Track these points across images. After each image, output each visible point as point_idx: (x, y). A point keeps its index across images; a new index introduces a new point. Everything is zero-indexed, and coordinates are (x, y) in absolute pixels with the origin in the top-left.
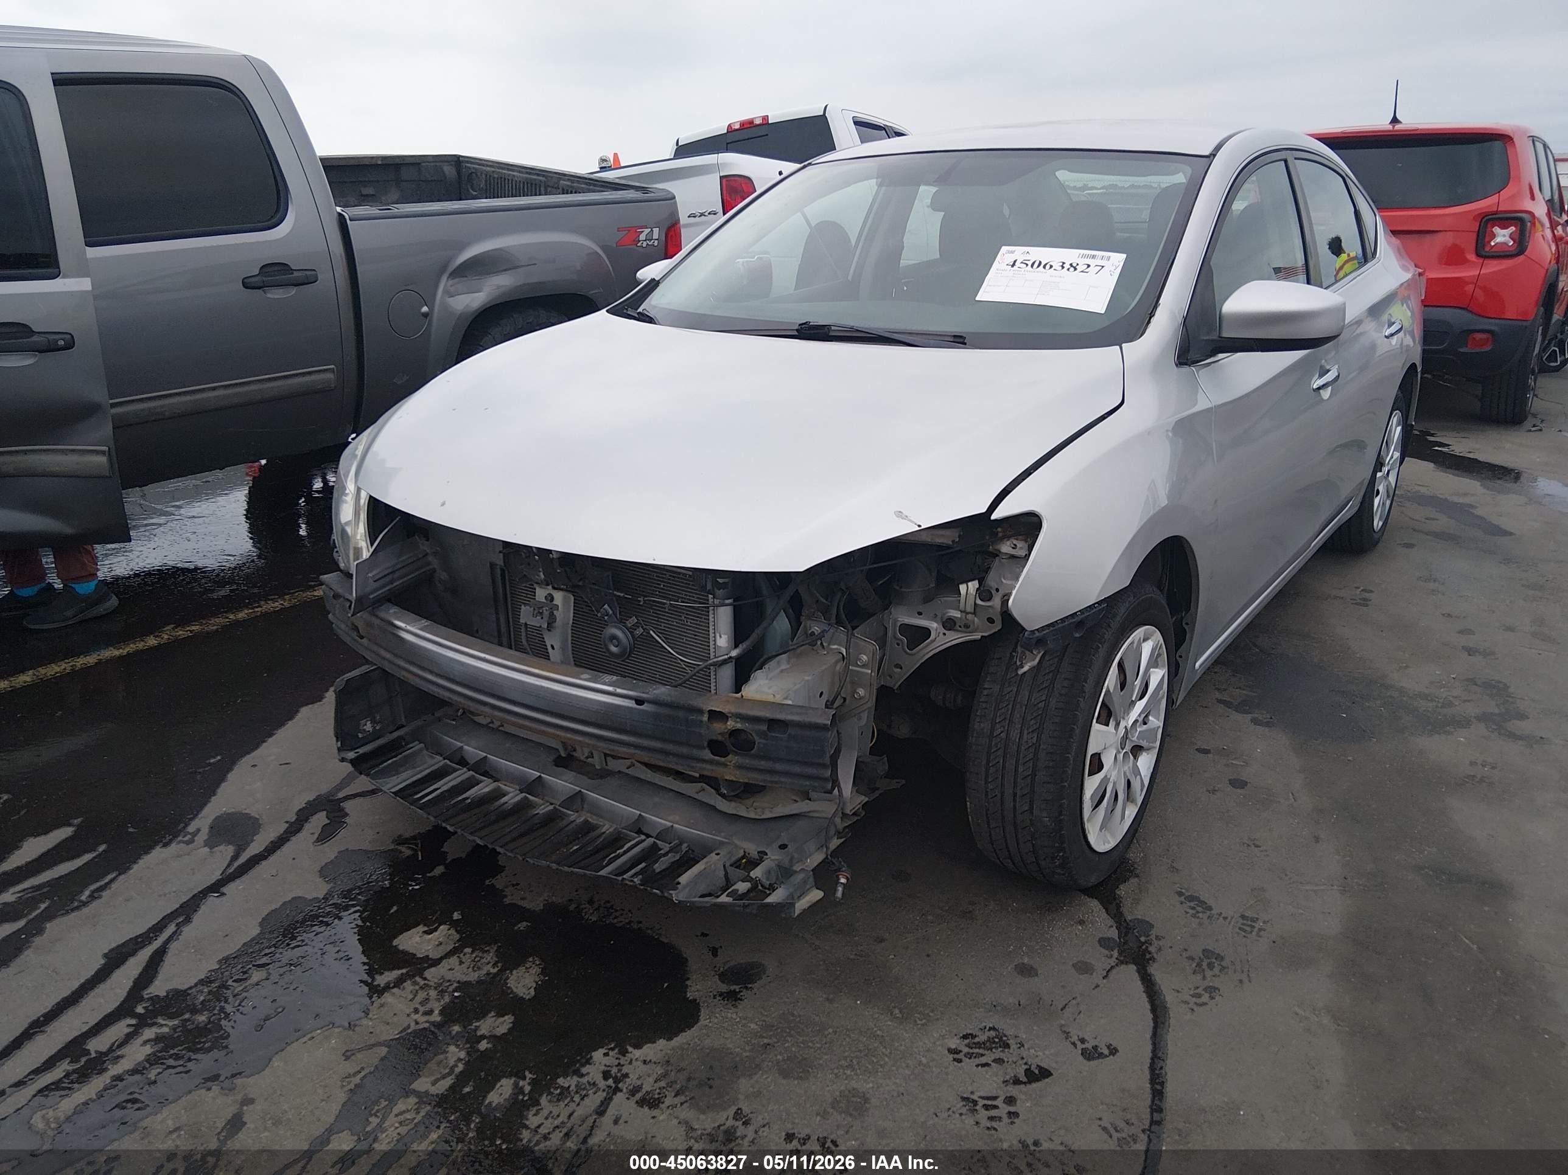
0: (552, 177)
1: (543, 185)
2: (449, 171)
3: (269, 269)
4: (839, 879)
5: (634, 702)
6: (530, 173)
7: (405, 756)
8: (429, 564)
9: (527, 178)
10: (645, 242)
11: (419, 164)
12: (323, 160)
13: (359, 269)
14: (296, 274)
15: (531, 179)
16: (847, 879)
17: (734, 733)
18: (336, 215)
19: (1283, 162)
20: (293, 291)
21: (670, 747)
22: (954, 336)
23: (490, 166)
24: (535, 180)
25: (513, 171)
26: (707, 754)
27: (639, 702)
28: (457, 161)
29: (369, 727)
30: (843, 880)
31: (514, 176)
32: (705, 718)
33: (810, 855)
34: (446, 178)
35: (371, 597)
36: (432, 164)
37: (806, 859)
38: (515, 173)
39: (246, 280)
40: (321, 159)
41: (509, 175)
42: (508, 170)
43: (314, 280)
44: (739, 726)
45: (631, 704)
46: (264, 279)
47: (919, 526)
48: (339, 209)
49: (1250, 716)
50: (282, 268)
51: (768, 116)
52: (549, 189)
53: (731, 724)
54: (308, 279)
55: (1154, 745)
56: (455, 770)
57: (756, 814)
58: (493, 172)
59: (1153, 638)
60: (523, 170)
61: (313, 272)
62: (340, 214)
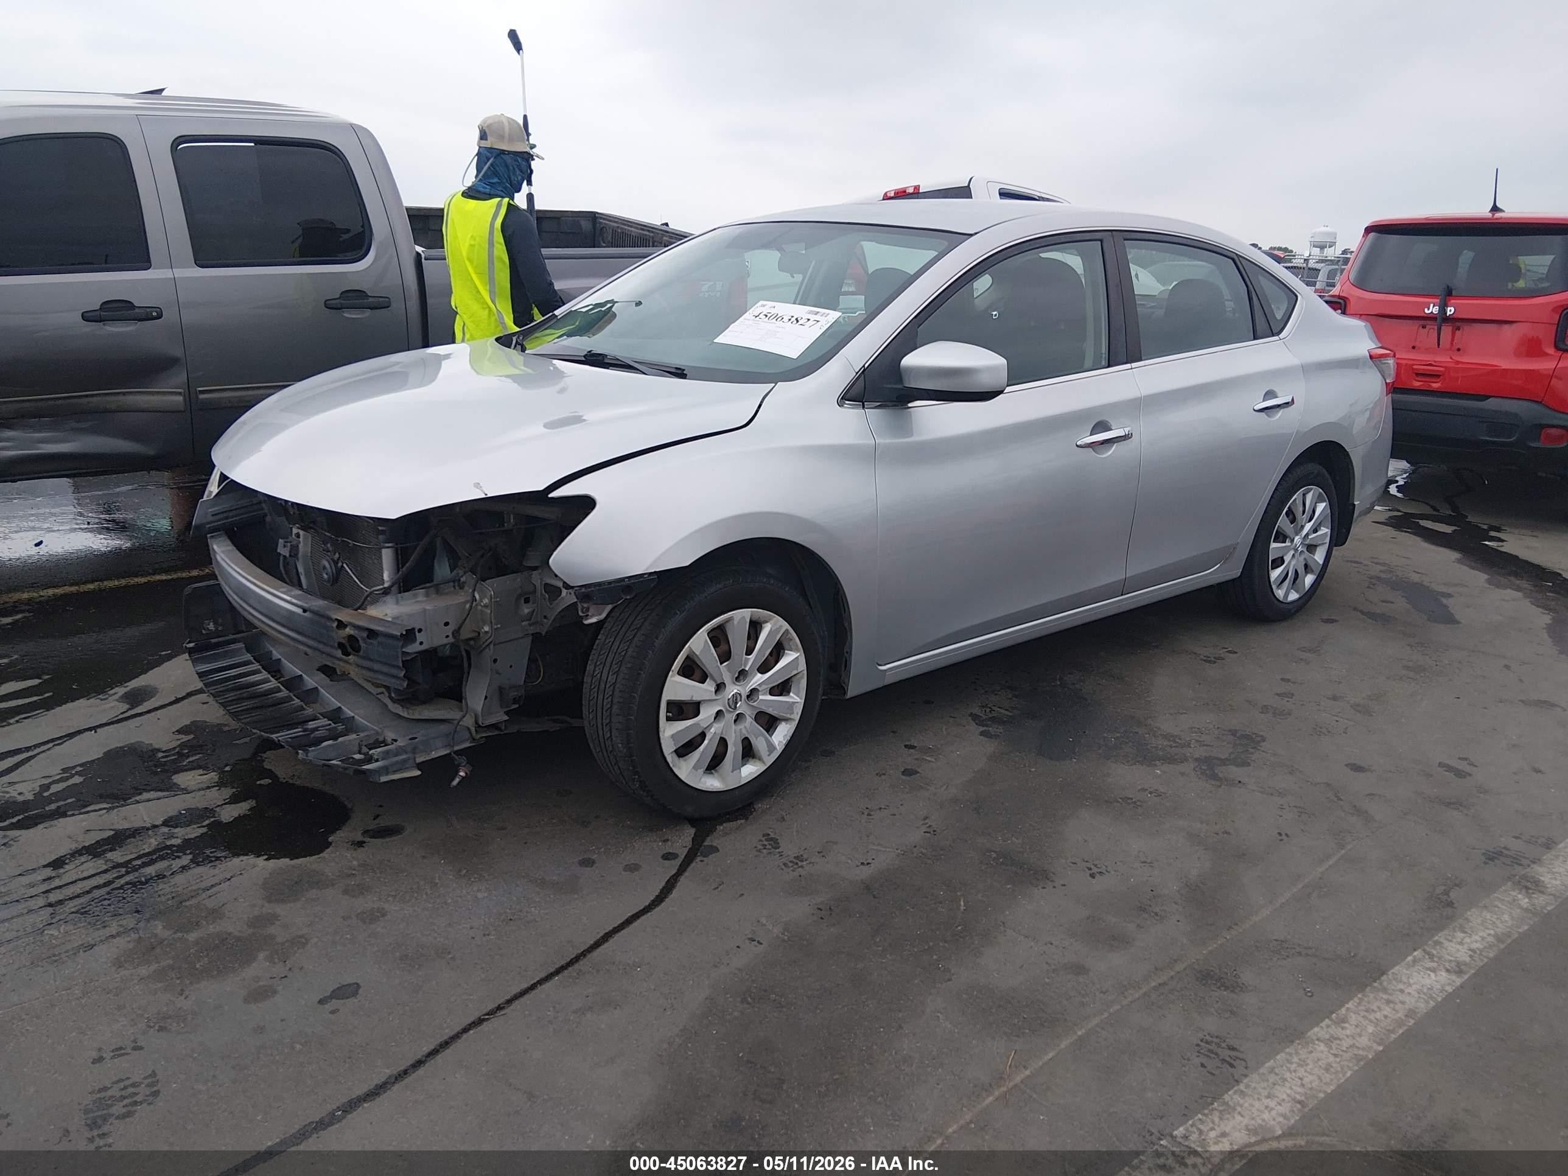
0: (658, 233)
1: (651, 240)
2: (586, 225)
3: (350, 294)
4: (459, 772)
5: (302, 610)
6: (643, 230)
7: (226, 651)
8: (262, 509)
9: (640, 233)
10: (707, 294)
11: (559, 218)
12: (408, 209)
13: (430, 301)
14: (371, 300)
15: (643, 234)
16: (466, 773)
17: (351, 637)
18: (414, 253)
19: (1099, 242)
20: (368, 313)
21: (321, 646)
22: (676, 368)
23: (615, 222)
24: (646, 235)
25: (631, 227)
26: (339, 653)
27: (305, 611)
28: (593, 216)
29: (211, 626)
30: (462, 774)
31: (631, 231)
32: (335, 624)
33: (437, 749)
34: (581, 229)
35: (207, 526)
36: (571, 219)
37: (432, 751)
38: (633, 229)
39: (328, 302)
40: (407, 209)
41: (629, 230)
42: (629, 226)
43: (386, 305)
44: (352, 632)
45: (299, 611)
46: (342, 302)
47: (486, 495)
48: (419, 249)
49: (982, 729)
50: (360, 294)
51: (919, 186)
52: (656, 244)
53: (349, 631)
54: (382, 304)
55: (792, 717)
56: (253, 664)
57: (408, 714)
58: (618, 227)
59: (771, 622)
60: (639, 227)
61: (387, 300)
62: (418, 254)
